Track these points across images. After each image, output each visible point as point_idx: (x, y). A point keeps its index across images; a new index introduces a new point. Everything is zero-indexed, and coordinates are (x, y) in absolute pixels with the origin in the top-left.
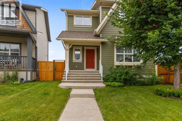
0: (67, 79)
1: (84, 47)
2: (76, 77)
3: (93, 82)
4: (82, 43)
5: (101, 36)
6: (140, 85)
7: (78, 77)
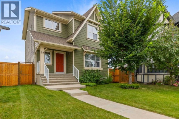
0: (49, 82)
1: (54, 51)
2: (55, 80)
3: (72, 84)
4: (58, 48)
5: (74, 44)
6: (104, 84)
7: (57, 79)
